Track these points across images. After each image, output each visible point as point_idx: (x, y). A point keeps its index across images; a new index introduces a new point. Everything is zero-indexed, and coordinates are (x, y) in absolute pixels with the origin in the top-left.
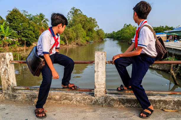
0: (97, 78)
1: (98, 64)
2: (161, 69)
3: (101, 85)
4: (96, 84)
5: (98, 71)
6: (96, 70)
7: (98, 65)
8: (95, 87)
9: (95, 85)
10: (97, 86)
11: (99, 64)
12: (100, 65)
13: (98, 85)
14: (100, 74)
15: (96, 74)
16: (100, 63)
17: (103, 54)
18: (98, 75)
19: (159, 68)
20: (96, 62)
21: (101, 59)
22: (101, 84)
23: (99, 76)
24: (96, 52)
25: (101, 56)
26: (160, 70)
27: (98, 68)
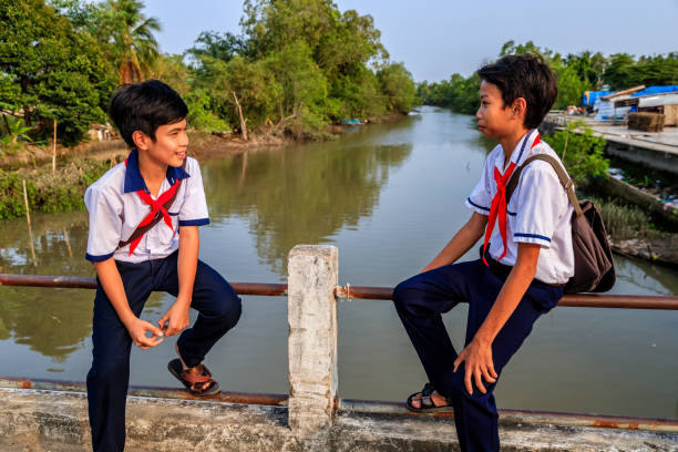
0: (300, 355)
1: (300, 301)
2: (655, 257)
3: (314, 383)
4: (295, 379)
5: (302, 330)
6: (292, 322)
7: (299, 304)
8: (291, 392)
9: (292, 381)
10: (298, 388)
11: (306, 302)
12: (309, 306)
13: (303, 381)
14: (309, 339)
15: (292, 340)
16: (310, 296)
17: (322, 262)
18: (300, 345)
19: (647, 254)
20: (291, 291)
21: (313, 280)
22: (315, 379)
23: (308, 348)
24: (291, 253)
25: (313, 268)
26: (651, 261)
27: (303, 316)
